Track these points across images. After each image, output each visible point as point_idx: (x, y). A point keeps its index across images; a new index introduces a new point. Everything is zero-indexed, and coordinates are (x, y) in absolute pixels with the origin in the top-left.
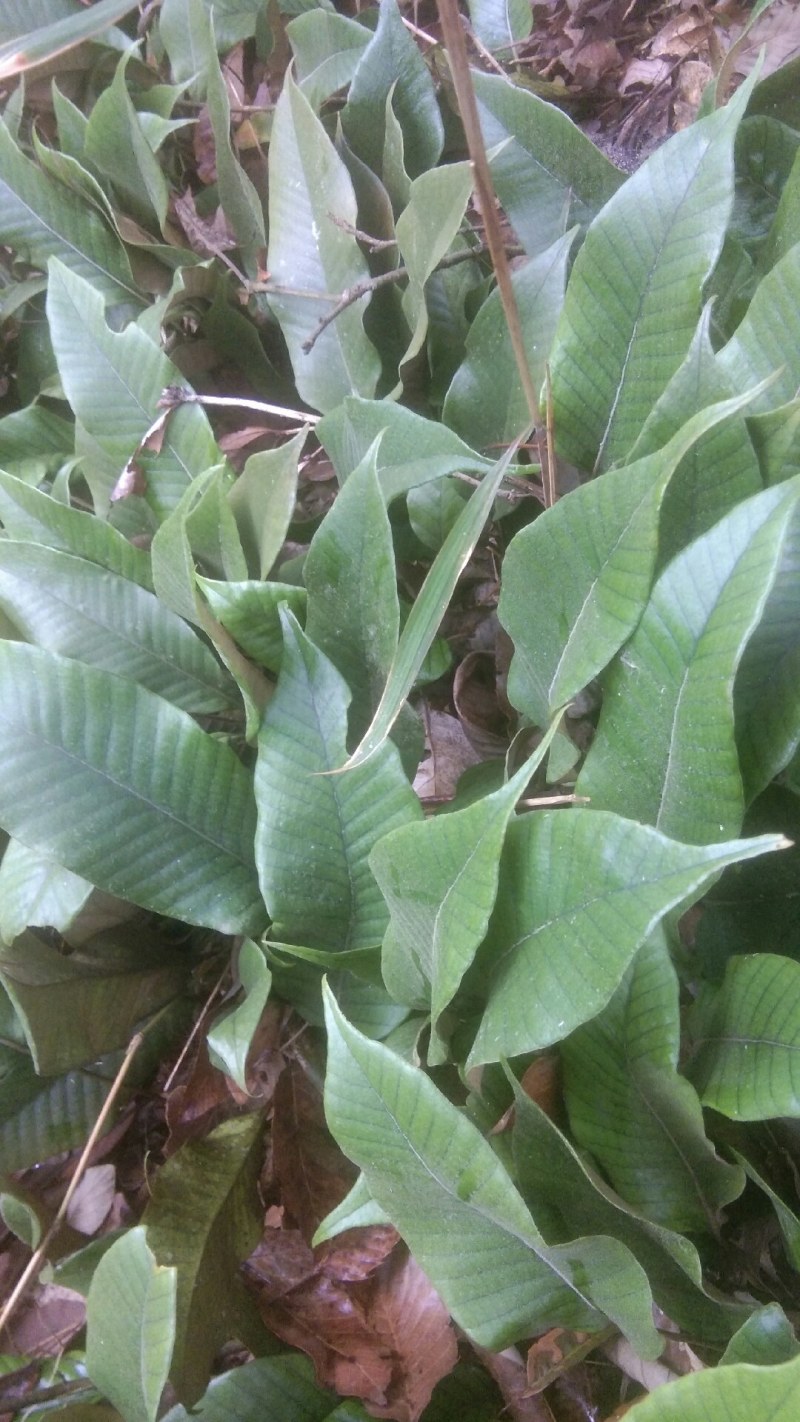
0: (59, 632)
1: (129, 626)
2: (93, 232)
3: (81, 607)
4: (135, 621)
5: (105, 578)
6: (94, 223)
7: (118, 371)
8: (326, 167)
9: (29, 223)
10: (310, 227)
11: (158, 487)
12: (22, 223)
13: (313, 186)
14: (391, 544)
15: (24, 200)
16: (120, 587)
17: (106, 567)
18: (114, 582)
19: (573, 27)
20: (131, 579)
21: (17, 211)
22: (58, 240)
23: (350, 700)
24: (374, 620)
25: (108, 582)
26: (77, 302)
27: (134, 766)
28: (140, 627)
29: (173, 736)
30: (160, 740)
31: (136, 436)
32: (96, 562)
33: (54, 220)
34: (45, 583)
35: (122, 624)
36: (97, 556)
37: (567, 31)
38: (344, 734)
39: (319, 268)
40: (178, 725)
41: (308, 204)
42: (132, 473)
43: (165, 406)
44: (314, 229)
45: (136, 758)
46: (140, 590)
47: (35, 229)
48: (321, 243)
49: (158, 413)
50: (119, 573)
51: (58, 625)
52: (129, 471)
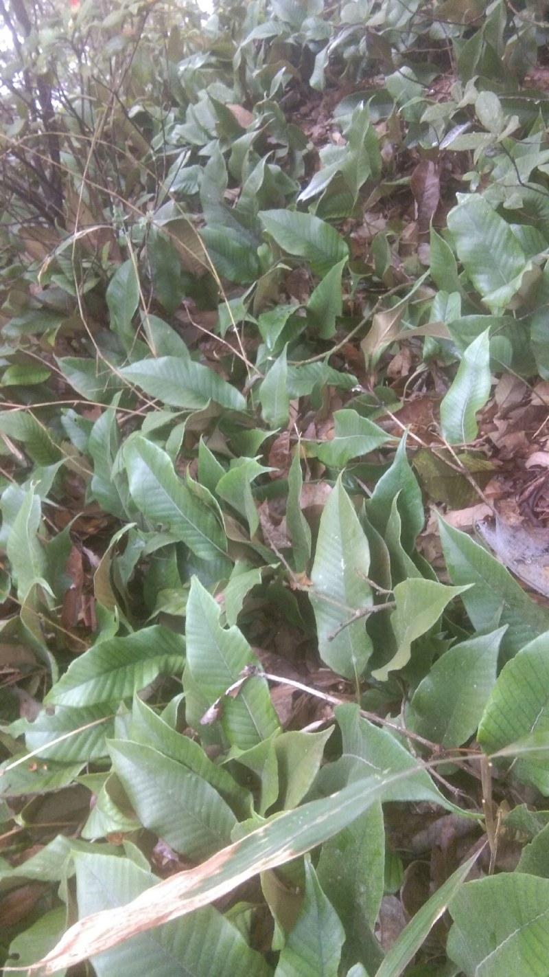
0: (154, 807)
1: (197, 809)
2: (209, 522)
3: (170, 792)
4: (201, 805)
5: (189, 775)
6: (210, 518)
7: (221, 649)
8: (354, 534)
9: (174, 512)
10: (340, 561)
11: (230, 717)
12: (170, 512)
13: (345, 542)
14: (383, 843)
15: (173, 500)
16: (197, 781)
17: (190, 768)
18: (194, 779)
19: (499, 419)
20: (204, 777)
21: (168, 505)
22: (187, 522)
23: (344, 940)
24: (365, 882)
25: (191, 778)
26: (204, 606)
27: (201, 961)
28: (204, 810)
29: (228, 947)
30: (219, 947)
31: (223, 686)
32: (185, 765)
33: (188, 513)
34: (152, 772)
35: (193, 808)
36: (186, 762)
37: (496, 422)
38: (338, 964)
39: (342, 584)
40: (233, 939)
41: (341, 549)
42: (217, 710)
43: (244, 675)
44: (342, 563)
45: (202, 955)
46: (208, 785)
47: (175, 516)
48: (346, 571)
49: (239, 677)
50: (197, 773)
51: (154, 802)
52: (215, 708)
